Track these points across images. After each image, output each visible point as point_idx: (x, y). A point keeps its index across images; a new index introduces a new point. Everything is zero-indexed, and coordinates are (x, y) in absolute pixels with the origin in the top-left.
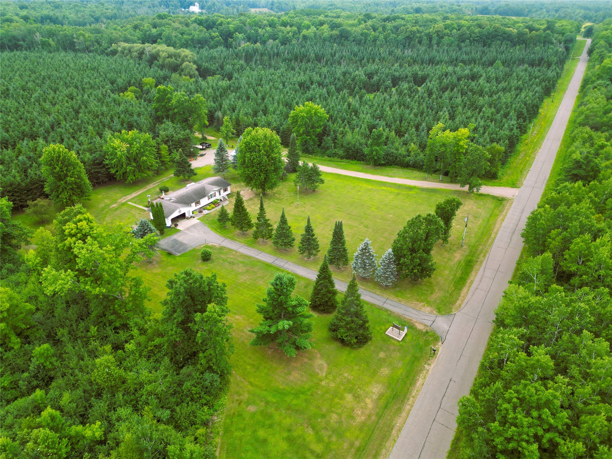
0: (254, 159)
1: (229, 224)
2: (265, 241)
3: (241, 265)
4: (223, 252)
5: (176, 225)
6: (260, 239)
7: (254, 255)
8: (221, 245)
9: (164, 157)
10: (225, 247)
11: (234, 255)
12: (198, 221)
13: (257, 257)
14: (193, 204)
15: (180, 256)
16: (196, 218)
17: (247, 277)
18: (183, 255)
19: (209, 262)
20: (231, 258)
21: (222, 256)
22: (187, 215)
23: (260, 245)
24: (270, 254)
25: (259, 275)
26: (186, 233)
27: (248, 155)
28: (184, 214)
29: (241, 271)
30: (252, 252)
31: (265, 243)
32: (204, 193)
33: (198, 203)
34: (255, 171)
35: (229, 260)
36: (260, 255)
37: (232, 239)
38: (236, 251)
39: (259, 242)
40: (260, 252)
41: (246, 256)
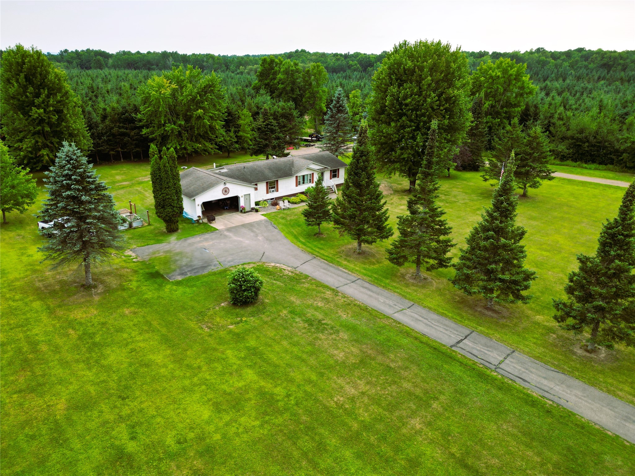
0: (405, 97)
1: (328, 226)
2: (424, 274)
3: (344, 335)
4: (298, 287)
5: (211, 220)
6: (409, 268)
7: (388, 311)
8: (298, 270)
9: (244, 131)
10: (307, 277)
11: (327, 301)
12: (263, 218)
13: (398, 316)
14: (262, 187)
15: (178, 283)
16: (259, 213)
17: (362, 386)
18: (188, 280)
19: (250, 309)
20: (317, 309)
21: (293, 299)
22: (242, 203)
23: (407, 285)
24: (442, 315)
25: (406, 385)
26: (226, 236)
27: (393, 89)
28: (236, 199)
29: (340, 355)
30: (382, 299)
31: (423, 283)
32: (290, 170)
33: (272, 186)
34: (403, 127)
35: (310, 313)
36: (408, 312)
37: (331, 261)
38: (335, 292)
39: (403, 276)
40: (408, 303)
41: (365, 309)
